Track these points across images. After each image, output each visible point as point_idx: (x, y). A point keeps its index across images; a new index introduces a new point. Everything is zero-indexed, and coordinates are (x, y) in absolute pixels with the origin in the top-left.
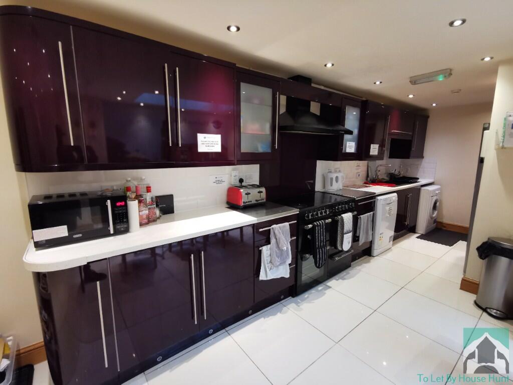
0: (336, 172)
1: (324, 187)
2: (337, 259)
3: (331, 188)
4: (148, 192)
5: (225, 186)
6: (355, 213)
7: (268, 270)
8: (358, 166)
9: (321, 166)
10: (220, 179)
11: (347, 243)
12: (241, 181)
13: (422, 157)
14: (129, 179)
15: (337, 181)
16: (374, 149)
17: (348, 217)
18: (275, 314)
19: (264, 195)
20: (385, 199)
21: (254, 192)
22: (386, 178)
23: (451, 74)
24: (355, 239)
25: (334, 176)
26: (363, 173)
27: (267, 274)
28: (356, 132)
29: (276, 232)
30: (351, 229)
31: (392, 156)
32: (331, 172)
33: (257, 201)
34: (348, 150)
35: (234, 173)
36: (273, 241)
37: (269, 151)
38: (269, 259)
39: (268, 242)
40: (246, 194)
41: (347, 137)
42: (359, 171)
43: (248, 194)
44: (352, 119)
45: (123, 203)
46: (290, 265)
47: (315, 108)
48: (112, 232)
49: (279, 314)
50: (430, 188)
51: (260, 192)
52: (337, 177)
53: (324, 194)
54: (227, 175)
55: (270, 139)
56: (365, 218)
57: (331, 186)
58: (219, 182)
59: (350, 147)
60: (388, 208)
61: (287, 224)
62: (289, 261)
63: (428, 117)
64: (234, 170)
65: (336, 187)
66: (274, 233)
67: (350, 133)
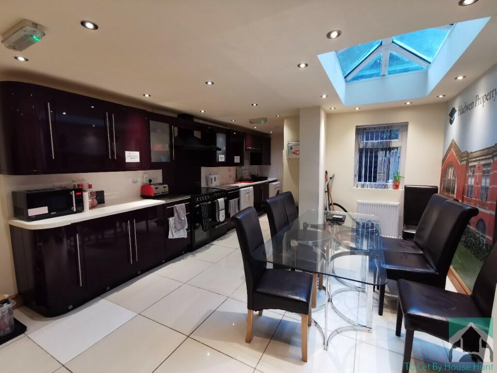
0: (214, 174)
1: (207, 184)
2: (217, 227)
3: (212, 185)
4: (89, 188)
5: (139, 185)
6: (226, 198)
7: (174, 232)
8: (230, 170)
9: (204, 171)
10: (136, 180)
11: (222, 217)
12: (150, 181)
13: (270, 164)
14: (75, 180)
15: (215, 180)
16: (237, 159)
17: (221, 201)
18: (180, 260)
19: (167, 189)
20: (245, 190)
21: (161, 187)
22: (249, 178)
23: (266, 121)
24: (227, 215)
25: (213, 177)
26: (234, 176)
27: (173, 235)
28: (224, 148)
29: (177, 209)
30: (224, 208)
31: (252, 163)
32: (211, 174)
33: (163, 193)
34: (220, 160)
35: (145, 176)
36: (176, 214)
37: (169, 161)
38: (174, 226)
39: (172, 215)
40: (155, 188)
41: (218, 152)
42: (231, 173)
43: (157, 188)
44: (221, 141)
45: (80, 193)
46: (187, 230)
47: (197, 134)
48: (75, 210)
49: (182, 260)
50: (274, 183)
51: (164, 187)
52: (215, 178)
53: (208, 188)
54: (140, 177)
55: (169, 153)
56: (233, 202)
57: (212, 183)
58: (134, 182)
59: (222, 158)
60: (247, 196)
61: (184, 204)
62: (187, 227)
63: (270, 139)
64: (145, 173)
65: (215, 184)
66: (176, 210)
67: (220, 149)
